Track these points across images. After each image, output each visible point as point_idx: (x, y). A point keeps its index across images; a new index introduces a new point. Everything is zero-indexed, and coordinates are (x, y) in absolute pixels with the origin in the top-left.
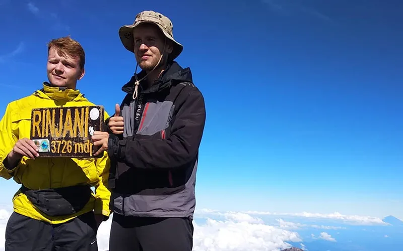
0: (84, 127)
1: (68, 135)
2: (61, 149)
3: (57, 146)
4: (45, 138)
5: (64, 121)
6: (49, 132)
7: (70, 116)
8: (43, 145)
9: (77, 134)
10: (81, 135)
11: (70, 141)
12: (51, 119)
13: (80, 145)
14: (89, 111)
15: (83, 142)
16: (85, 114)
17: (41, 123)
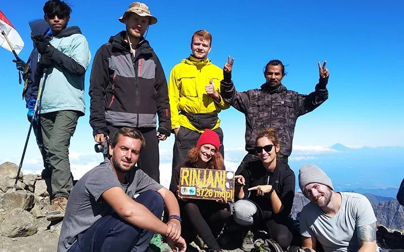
0: (222, 182)
1: (210, 186)
2: (204, 194)
3: (201, 192)
4: (192, 186)
5: (207, 178)
6: (195, 183)
7: (212, 175)
8: (191, 191)
9: (217, 186)
10: (219, 187)
11: (211, 190)
12: (197, 175)
13: (219, 192)
14: (226, 174)
15: (221, 191)
16: (223, 176)
17: (189, 177)
